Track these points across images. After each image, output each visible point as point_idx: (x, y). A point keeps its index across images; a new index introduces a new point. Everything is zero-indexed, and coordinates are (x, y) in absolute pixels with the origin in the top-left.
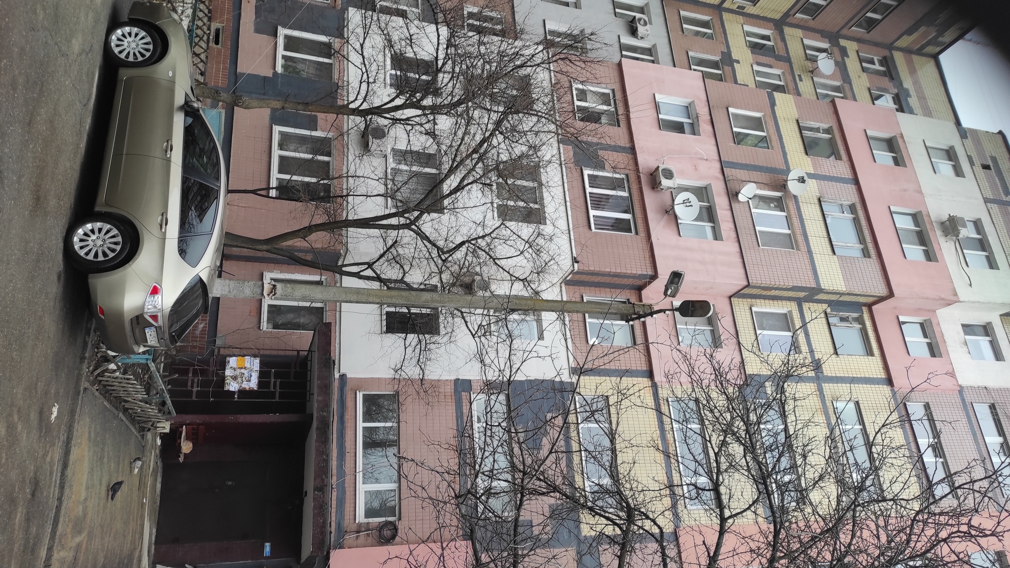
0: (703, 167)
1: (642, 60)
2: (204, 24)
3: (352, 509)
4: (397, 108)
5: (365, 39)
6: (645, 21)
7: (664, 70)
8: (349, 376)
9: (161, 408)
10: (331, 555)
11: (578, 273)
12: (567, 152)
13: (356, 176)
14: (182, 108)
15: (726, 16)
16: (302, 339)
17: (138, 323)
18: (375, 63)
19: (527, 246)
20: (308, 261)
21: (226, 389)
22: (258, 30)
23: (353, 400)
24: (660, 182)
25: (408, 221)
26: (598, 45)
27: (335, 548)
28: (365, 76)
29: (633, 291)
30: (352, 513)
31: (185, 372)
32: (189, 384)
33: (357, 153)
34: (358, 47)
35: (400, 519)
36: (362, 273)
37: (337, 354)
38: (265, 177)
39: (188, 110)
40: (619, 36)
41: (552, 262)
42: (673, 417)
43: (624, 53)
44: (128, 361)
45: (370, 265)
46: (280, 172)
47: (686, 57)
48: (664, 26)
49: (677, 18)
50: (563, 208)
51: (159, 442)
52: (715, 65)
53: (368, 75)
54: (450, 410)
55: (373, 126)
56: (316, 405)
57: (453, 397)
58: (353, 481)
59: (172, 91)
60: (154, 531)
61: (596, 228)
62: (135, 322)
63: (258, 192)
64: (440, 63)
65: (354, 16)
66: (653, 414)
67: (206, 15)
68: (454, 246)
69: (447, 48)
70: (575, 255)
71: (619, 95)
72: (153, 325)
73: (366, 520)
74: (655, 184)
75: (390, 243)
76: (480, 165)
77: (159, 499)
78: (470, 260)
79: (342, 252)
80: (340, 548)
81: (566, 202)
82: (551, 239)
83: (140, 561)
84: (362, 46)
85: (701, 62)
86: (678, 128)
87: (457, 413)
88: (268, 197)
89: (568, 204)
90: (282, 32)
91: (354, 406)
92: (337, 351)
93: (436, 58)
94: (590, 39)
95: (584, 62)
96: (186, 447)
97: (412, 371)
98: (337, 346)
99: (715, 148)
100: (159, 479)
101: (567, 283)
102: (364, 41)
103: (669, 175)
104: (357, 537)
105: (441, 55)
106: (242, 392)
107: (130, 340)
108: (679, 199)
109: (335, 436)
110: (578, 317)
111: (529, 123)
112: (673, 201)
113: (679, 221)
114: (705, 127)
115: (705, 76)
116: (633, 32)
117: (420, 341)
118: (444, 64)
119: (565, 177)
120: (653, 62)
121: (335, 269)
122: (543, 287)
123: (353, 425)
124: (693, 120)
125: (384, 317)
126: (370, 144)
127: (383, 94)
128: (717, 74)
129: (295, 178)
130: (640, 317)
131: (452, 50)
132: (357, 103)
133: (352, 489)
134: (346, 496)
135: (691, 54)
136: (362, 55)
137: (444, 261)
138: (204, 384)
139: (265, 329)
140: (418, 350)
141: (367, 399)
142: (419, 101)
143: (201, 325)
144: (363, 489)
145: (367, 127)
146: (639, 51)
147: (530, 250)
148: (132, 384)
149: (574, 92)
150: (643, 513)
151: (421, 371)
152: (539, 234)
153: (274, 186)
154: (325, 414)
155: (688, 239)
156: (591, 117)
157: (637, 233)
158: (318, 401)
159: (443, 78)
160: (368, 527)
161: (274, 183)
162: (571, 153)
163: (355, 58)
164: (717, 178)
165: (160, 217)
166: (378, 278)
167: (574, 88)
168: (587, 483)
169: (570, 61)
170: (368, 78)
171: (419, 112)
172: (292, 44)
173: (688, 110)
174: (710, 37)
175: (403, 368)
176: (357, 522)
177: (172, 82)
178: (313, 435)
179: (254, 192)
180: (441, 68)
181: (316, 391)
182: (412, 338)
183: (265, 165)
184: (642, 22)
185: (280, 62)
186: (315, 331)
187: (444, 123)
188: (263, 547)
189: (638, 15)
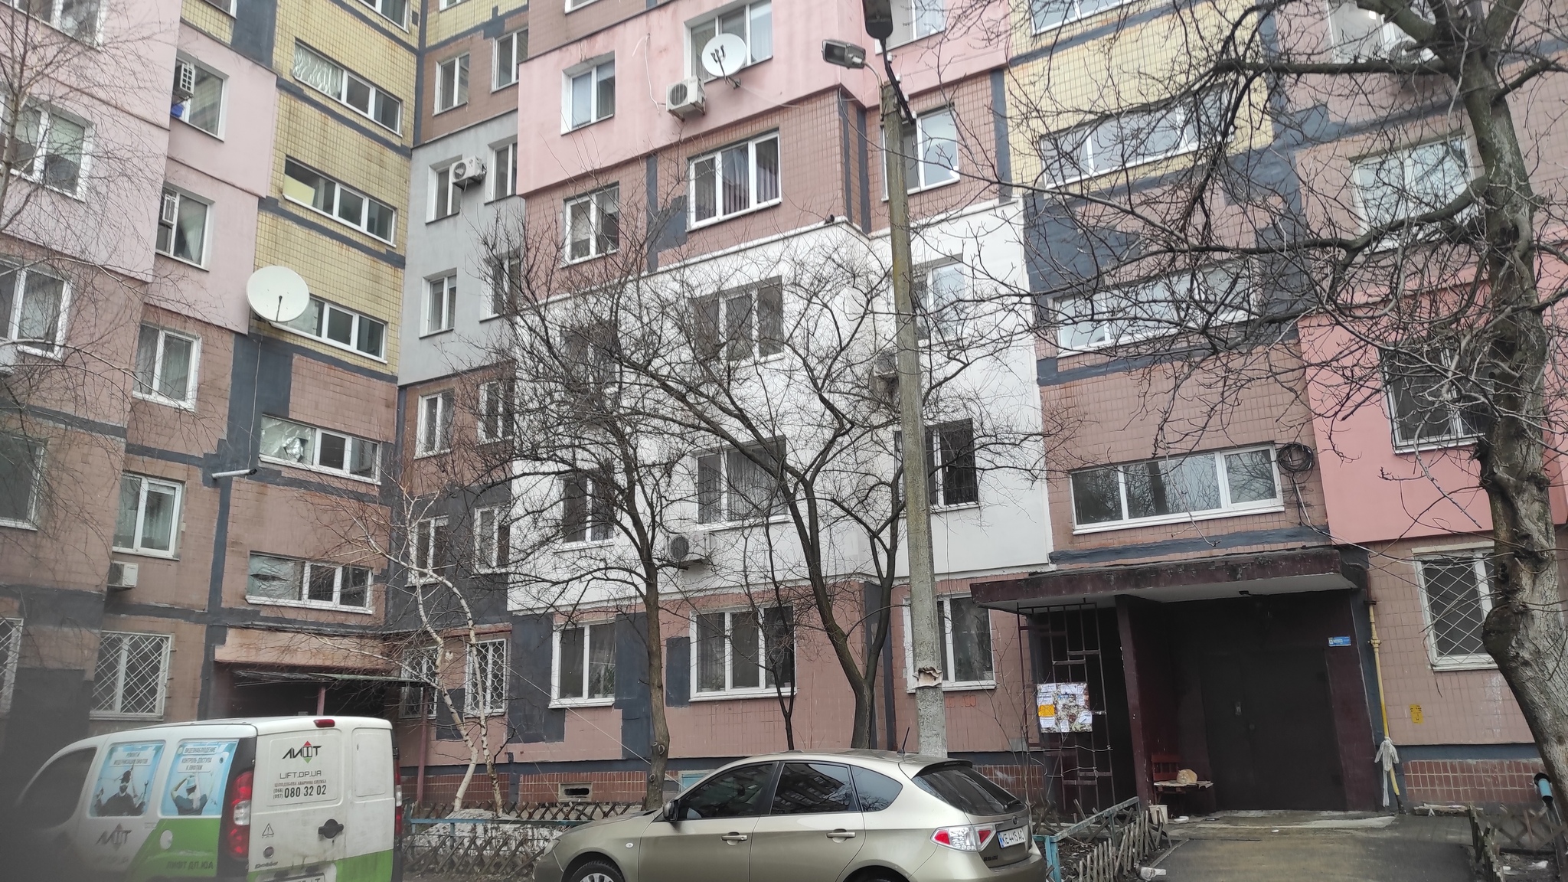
0: (660, 39)
1: (515, 162)
2: (562, 810)
3: (1263, 519)
4: (637, 523)
5: (544, 580)
6: (458, 167)
7: (525, 125)
8: (1051, 549)
9: (1128, 818)
10: (1340, 542)
11: (849, 215)
12: (667, 259)
13: (745, 571)
14: (676, 825)
15: (431, 41)
16: (1002, 625)
17: (995, 858)
18: (578, 563)
19: (815, 300)
20: (879, 627)
21: (1090, 729)
22: (560, 736)
23: (1087, 538)
24: (694, 104)
25: (801, 486)
26: (501, 233)
27: (1329, 537)
28: (598, 574)
29: (868, 122)
30: (1269, 518)
31: (1072, 792)
32: (1089, 782)
33: (710, 574)
34: (557, 589)
35: (1272, 443)
36: (888, 547)
37: (1019, 571)
38: (766, 704)
39: (677, 815)
40: (486, 204)
41: (835, 256)
42: (1060, 24)
43: (509, 192)
44: (1057, 869)
45: (874, 535)
46: (756, 684)
47: (501, 95)
48: (461, 136)
49: (445, 118)
50: (750, 253)
51: (1184, 819)
52: (505, 46)
53: (595, 571)
54: (1086, 387)
55: (669, 556)
56: (1101, 593)
57: (1068, 384)
58: (1217, 523)
59: (656, 841)
60: (1325, 813)
61: (777, 196)
62: (994, 863)
63: (787, 709)
64: (564, 467)
65: (518, 600)
66: (1059, 58)
67: (548, 809)
68: (828, 412)
69: (541, 459)
70: (822, 224)
71: (571, 191)
72: (996, 837)
73: (1279, 495)
74: (697, 113)
75: (837, 511)
76: (703, 389)
77: (1273, 812)
78: (850, 386)
79: (862, 581)
80: (1328, 530)
81: (741, 251)
82: (802, 264)
83: (1372, 829)
84: (555, 584)
85: (505, 68)
86: (607, 89)
87: (1091, 376)
88: (792, 698)
89: (743, 246)
90: (556, 702)
91: (1099, 536)
92: (1015, 571)
93: (558, 473)
94: (494, 246)
95: (528, 250)
96: (1187, 778)
97: (1033, 453)
98: (1007, 572)
99: (629, 24)
100: (1243, 813)
101: (867, 229)
102: (547, 581)
103: (679, 92)
104: (1307, 505)
105: (551, 466)
106: (1093, 704)
107: (1022, 867)
108: (713, 69)
109: (1148, 559)
110: (914, 206)
111: (629, 323)
112: (718, 79)
113: (749, 63)
114: (599, 46)
115: (524, 59)
116: (477, 182)
117: (984, 446)
118: (563, 461)
119: (704, 257)
120: (515, 145)
121: (886, 586)
122: (875, 265)
123: (1127, 533)
124: (592, 67)
125: (954, 506)
126: (696, 557)
127: (621, 545)
128: (518, 40)
129: (762, 661)
130: (902, 103)
131: (542, 453)
132: (637, 580)
133: (1230, 523)
134: (1244, 531)
135: (495, 88)
136: (567, 582)
137: (853, 424)
138: (1086, 760)
139: (993, 682)
140: (999, 448)
141: (1084, 517)
142: (622, 491)
143: (999, 775)
144: (1228, 507)
145: (670, 564)
146: (502, 169)
147: (820, 295)
148: (1092, 861)
149: (577, 260)
150: (1224, 47)
151: (1031, 438)
152: (796, 284)
153: (775, 690)
154: (1113, 577)
155: (773, 44)
156: (610, 228)
157: (776, 129)
158: (1094, 590)
159: (586, 462)
160: (1291, 492)
161: (772, 692)
162: (669, 252)
163: (573, 592)
164: (675, 13)
165: (834, 840)
166: (893, 520)
167: (570, 263)
168: (1183, 150)
169: (529, 271)
170: (599, 569)
171: (638, 488)
172: (571, 687)
173: (578, 78)
174: (465, 60)
175: (1029, 467)
176: (1283, 509)
177: (641, 841)
178: (1147, 591)
179: (788, 716)
180: (570, 465)
181: (1078, 596)
182: (981, 459)
183: (748, 706)
184: (460, 171)
185: (599, 701)
186: (987, 608)
187: (649, 450)
188: (1337, 649)
189: (452, 179)
